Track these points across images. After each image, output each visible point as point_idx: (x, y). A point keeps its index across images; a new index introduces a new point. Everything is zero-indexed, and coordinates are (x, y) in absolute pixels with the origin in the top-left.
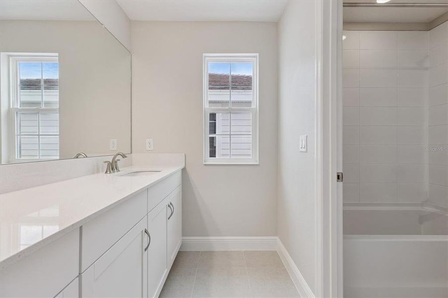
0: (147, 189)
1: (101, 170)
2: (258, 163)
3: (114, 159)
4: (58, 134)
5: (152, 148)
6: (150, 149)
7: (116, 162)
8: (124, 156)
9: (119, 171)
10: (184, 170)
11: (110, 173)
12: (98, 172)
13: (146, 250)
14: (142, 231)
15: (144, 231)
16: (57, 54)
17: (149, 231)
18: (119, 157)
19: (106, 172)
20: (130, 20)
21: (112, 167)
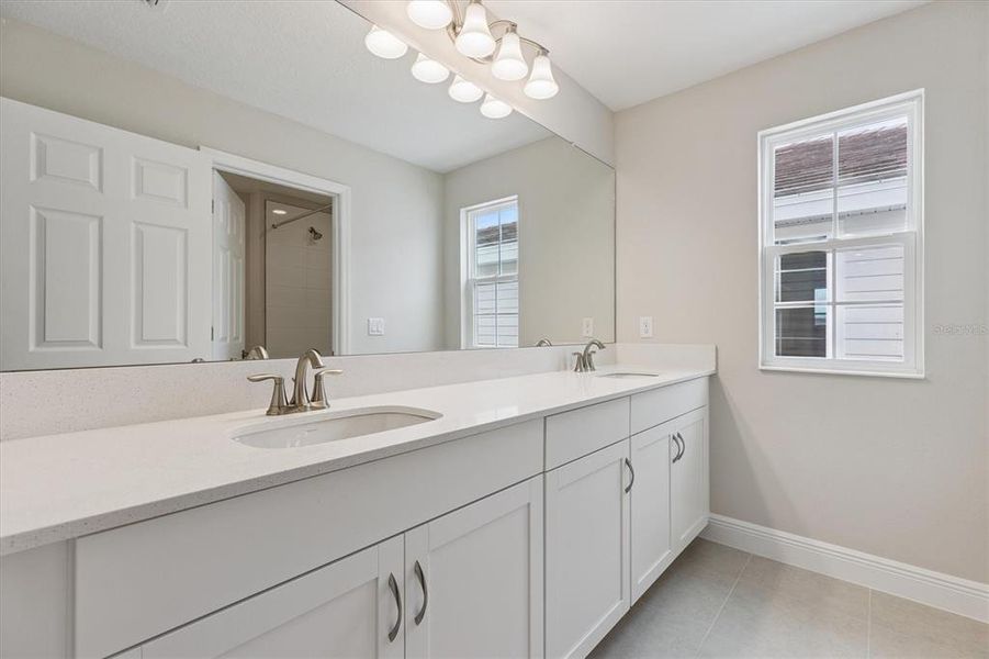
0: (629, 396)
1: (569, 367)
2: (922, 376)
3: (587, 349)
4: (517, 311)
5: (650, 334)
6: (646, 335)
7: (589, 355)
8: (601, 346)
9: (594, 369)
10: (713, 379)
11: (581, 371)
12: (566, 369)
13: (627, 490)
14: (621, 460)
15: (624, 462)
16: (516, 197)
17: (633, 464)
18: (594, 348)
19: (576, 370)
20: (611, 112)
21: (584, 362)
